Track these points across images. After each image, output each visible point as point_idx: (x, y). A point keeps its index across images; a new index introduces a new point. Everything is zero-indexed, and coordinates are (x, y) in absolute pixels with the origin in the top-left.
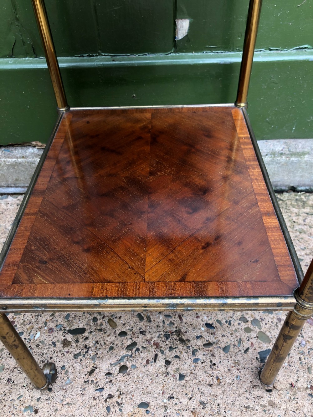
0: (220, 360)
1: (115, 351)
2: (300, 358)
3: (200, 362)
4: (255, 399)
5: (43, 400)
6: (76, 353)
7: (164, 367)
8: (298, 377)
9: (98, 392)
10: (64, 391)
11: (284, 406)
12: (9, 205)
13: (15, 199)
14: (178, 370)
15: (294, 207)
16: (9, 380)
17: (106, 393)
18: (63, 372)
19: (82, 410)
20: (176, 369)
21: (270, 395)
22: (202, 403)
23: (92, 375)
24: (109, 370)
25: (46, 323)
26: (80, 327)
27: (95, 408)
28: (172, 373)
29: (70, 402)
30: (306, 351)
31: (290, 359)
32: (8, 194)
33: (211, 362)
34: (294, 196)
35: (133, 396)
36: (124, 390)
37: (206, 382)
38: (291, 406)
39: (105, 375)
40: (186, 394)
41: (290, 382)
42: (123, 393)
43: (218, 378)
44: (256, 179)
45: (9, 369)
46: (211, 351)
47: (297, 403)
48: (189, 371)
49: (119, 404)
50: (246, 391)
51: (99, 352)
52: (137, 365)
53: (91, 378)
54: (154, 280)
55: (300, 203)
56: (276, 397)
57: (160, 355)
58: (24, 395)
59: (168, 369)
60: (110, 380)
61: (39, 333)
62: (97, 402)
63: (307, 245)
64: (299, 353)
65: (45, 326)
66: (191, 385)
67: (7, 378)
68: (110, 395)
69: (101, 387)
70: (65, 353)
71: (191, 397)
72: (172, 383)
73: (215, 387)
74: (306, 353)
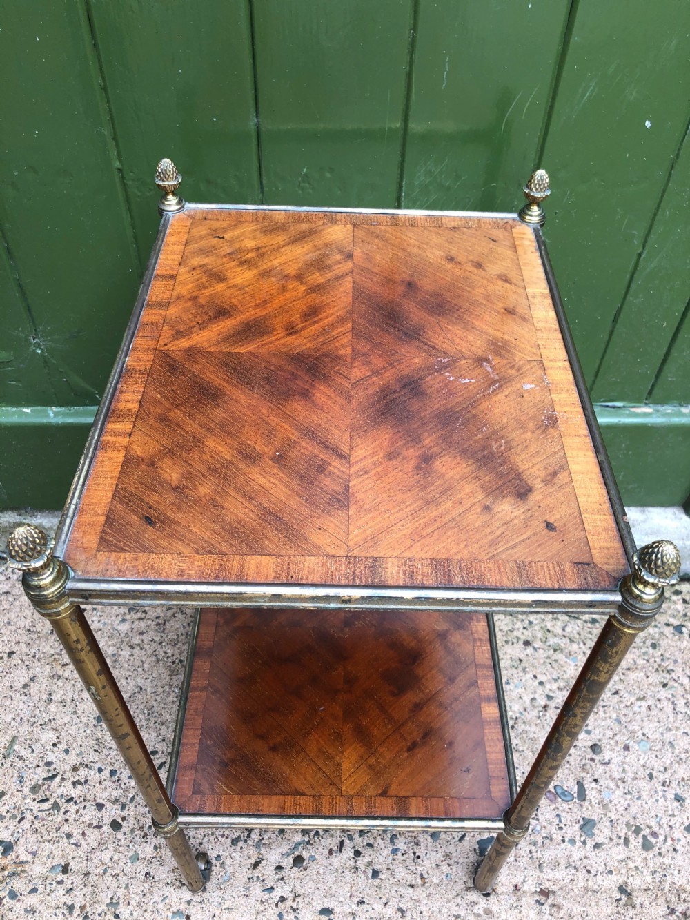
0: (426, 851)
1: (287, 835)
2: (530, 851)
3: (399, 853)
4: (468, 906)
5: (195, 904)
6: (234, 837)
7: (352, 859)
8: (526, 877)
9: (266, 892)
10: (222, 891)
11: (503, 916)
14: (370, 864)
16: (147, 874)
17: (277, 894)
18: (218, 864)
20: (368, 862)
21: (488, 900)
22: (401, 910)
23: (257, 870)
24: (279, 863)
27: (264, 915)
28: (363, 868)
29: (230, 906)
30: (540, 841)
31: (517, 851)
33: (414, 853)
35: (312, 899)
36: (300, 891)
37: (407, 881)
39: (275, 870)
40: (380, 898)
41: (514, 884)
42: (299, 896)
43: (422, 877)
44: (480, 640)
45: (145, 859)
46: (415, 838)
47: (520, 912)
48: (385, 866)
49: (294, 910)
50: (458, 895)
51: (266, 837)
52: (317, 857)
53: (256, 873)
54: (352, 793)
56: (494, 903)
57: (347, 841)
58: (169, 896)
59: (358, 863)
60: (281, 876)
62: (266, 907)
63: (562, 673)
64: (530, 844)
66: (388, 885)
67: (144, 872)
68: (282, 897)
69: (270, 886)
70: (220, 838)
71: (386, 901)
72: (362, 881)
73: (418, 889)
74: (540, 844)
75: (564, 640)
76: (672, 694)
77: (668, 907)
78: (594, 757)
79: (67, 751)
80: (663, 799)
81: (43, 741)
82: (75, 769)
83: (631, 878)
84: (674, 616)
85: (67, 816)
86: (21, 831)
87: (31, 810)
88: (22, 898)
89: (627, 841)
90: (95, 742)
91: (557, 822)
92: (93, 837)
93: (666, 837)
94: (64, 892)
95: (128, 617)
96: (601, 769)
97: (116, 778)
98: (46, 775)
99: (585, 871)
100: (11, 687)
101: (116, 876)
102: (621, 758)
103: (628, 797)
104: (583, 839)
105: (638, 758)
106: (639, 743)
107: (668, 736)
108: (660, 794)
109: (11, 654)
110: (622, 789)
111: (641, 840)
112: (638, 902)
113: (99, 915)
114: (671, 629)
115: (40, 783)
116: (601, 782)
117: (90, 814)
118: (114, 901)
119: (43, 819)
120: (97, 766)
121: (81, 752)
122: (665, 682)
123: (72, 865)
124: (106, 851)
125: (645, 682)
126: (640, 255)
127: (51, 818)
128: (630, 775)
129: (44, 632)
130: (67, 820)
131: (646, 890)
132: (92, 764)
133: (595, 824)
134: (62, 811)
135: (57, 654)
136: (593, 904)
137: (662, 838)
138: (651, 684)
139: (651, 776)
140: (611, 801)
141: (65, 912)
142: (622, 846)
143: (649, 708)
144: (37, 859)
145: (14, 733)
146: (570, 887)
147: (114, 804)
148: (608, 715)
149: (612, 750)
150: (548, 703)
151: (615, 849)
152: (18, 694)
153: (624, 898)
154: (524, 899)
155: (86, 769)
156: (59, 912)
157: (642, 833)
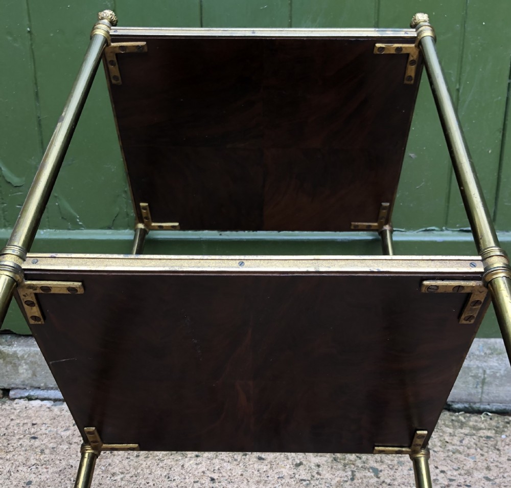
34: (449, 416)
55: (456, 424)
75: (462, 447)
126: (458, 90)
150: (450, 483)
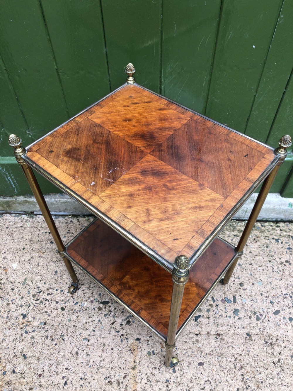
1: (124, 313)
2: (214, 320)
6: (105, 314)
8: (212, 329)
9: (116, 333)
11: (203, 342)
12: (61, 223)
13: (64, 219)
15: (228, 231)
17: (120, 333)
18: (99, 323)
19: (110, 340)
21: (197, 337)
23: (114, 325)
24: (122, 323)
25: (89, 298)
26: (107, 300)
27: (116, 340)
29: (104, 337)
30: (218, 316)
32: (59, 215)
35: (133, 335)
36: (129, 332)
38: (206, 342)
39: (120, 325)
41: (207, 331)
42: (128, 334)
45: (73, 320)
47: (209, 341)
49: (127, 339)
51: (117, 314)
52: (135, 321)
53: (113, 326)
55: (232, 228)
56: (199, 338)
58: (82, 333)
60: (122, 327)
61: (86, 303)
62: (116, 337)
64: (214, 318)
65: (89, 299)
67: (73, 325)
68: (122, 334)
69: (118, 331)
70: (100, 314)
74: (218, 317)
76: (273, 265)
77: (265, 341)
78: (241, 287)
79: (45, 283)
80: (265, 303)
81: (36, 279)
82: (48, 289)
83: (251, 330)
84: (276, 236)
85: (45, 305)
86: (29, 310)
87: (33, 303)
88: (30, 333)
89: (250, 317)
90: (55, 280)
91: (225, 310)
92: (55, 313)
93: (266, 316)
94: (45, 331)
95: (66, 235)
96: (243, 292)
97: (63, 293)
98: (38, 291)
99: (234, 327)
100: (24, 260)
101: (63, 326)
102: (251, 288)
103: (252, 301)
104: (234, 316)
105: (257, 288)
106: (258, 282)
107: (270, 280)
108: (265, 300)
109: (24, 248)
110: (250, 299)
111: (256, 316)
112: (253, 339)
113: (57, 339)
114: (274, 240)
115: (36, 294)
116: (242, 296)
117: (54, 305)
118: (62, 334)
119: (37, 306)
120: (56, 288)
121: (50, 284)
122: (270, 260)
123: (48, 322)
124: (59, 318)
125: (263, 260)
126: (255, 96)
127: (40, 306)
128: (254, 294)
129: (35, 241)
130: (45, 307)
131: (257, 335)
132: (54, 288)
133: (239, 311)
134: (44, 304)
135: (41, 249)
136: (236, 339)
137: (264, 316)
138: (264, 261)
139: (262, 294)
140: (246, 303)
141: (45, 338)
142: (248, 319)
143: (263, 270)
144: (35, 320)
145: (26, 276)
146: (228, 333)
147: (62, 301)
148: (247, 272)
149: (248, 285)
151: (246, 320)
152: (27, 263)
153: (248, 337)
154: (211, 336)
155: (52, 290)
156: (43, 338)
157: (257, 314)
